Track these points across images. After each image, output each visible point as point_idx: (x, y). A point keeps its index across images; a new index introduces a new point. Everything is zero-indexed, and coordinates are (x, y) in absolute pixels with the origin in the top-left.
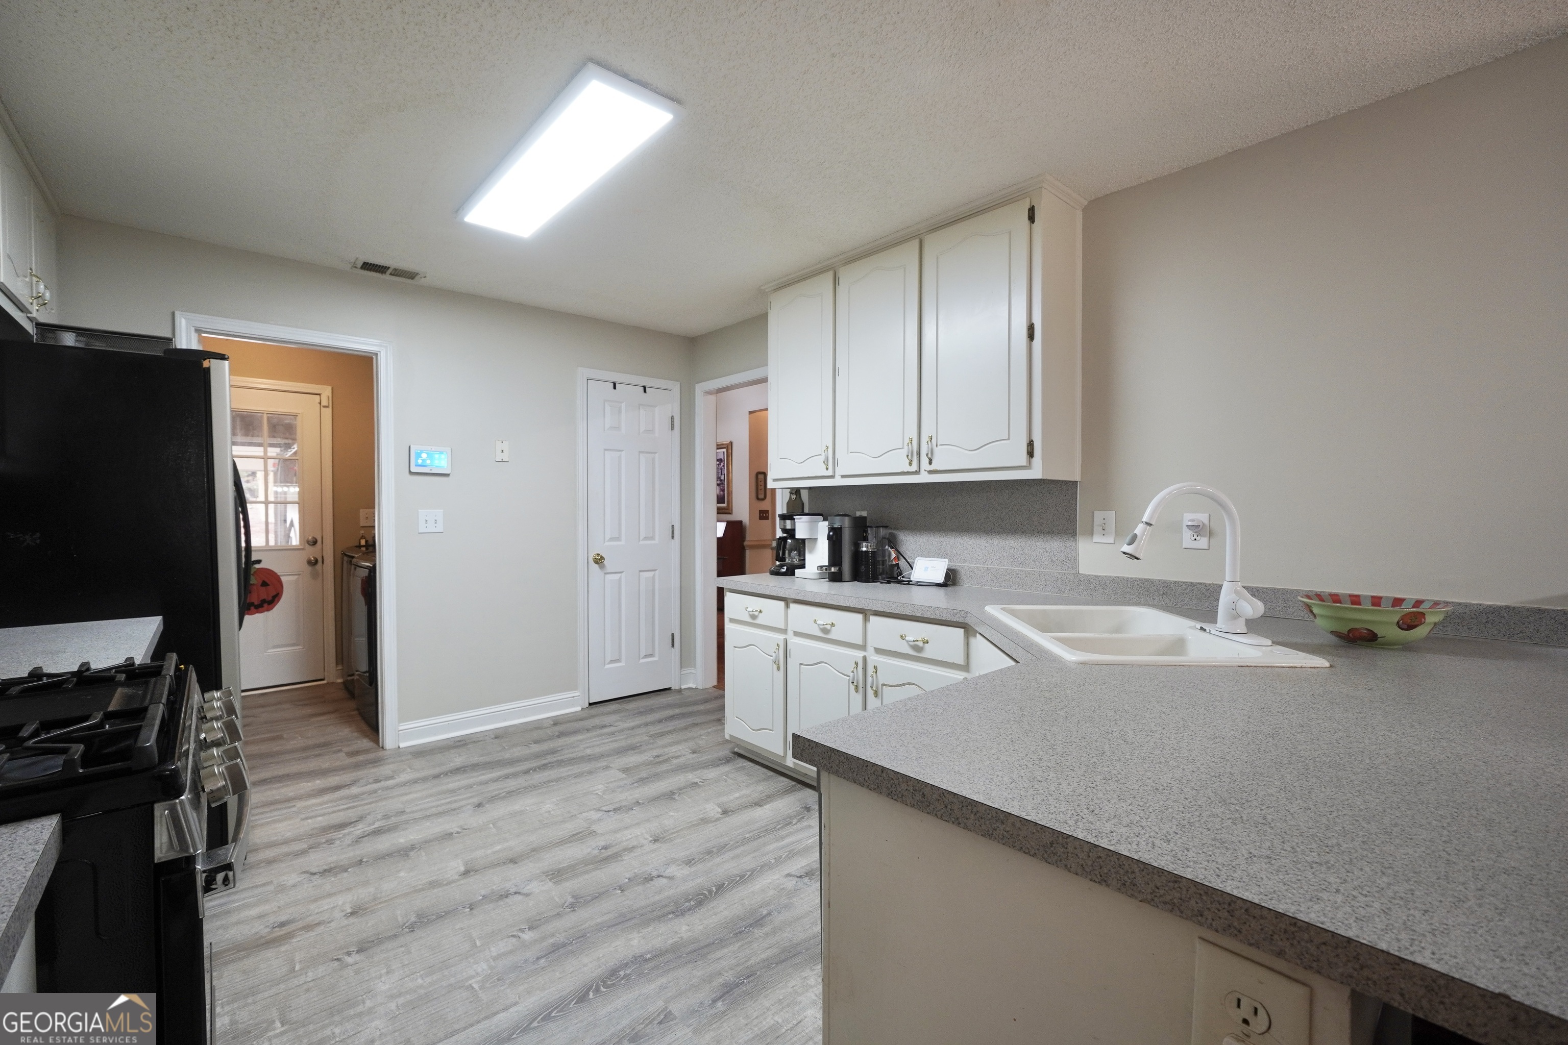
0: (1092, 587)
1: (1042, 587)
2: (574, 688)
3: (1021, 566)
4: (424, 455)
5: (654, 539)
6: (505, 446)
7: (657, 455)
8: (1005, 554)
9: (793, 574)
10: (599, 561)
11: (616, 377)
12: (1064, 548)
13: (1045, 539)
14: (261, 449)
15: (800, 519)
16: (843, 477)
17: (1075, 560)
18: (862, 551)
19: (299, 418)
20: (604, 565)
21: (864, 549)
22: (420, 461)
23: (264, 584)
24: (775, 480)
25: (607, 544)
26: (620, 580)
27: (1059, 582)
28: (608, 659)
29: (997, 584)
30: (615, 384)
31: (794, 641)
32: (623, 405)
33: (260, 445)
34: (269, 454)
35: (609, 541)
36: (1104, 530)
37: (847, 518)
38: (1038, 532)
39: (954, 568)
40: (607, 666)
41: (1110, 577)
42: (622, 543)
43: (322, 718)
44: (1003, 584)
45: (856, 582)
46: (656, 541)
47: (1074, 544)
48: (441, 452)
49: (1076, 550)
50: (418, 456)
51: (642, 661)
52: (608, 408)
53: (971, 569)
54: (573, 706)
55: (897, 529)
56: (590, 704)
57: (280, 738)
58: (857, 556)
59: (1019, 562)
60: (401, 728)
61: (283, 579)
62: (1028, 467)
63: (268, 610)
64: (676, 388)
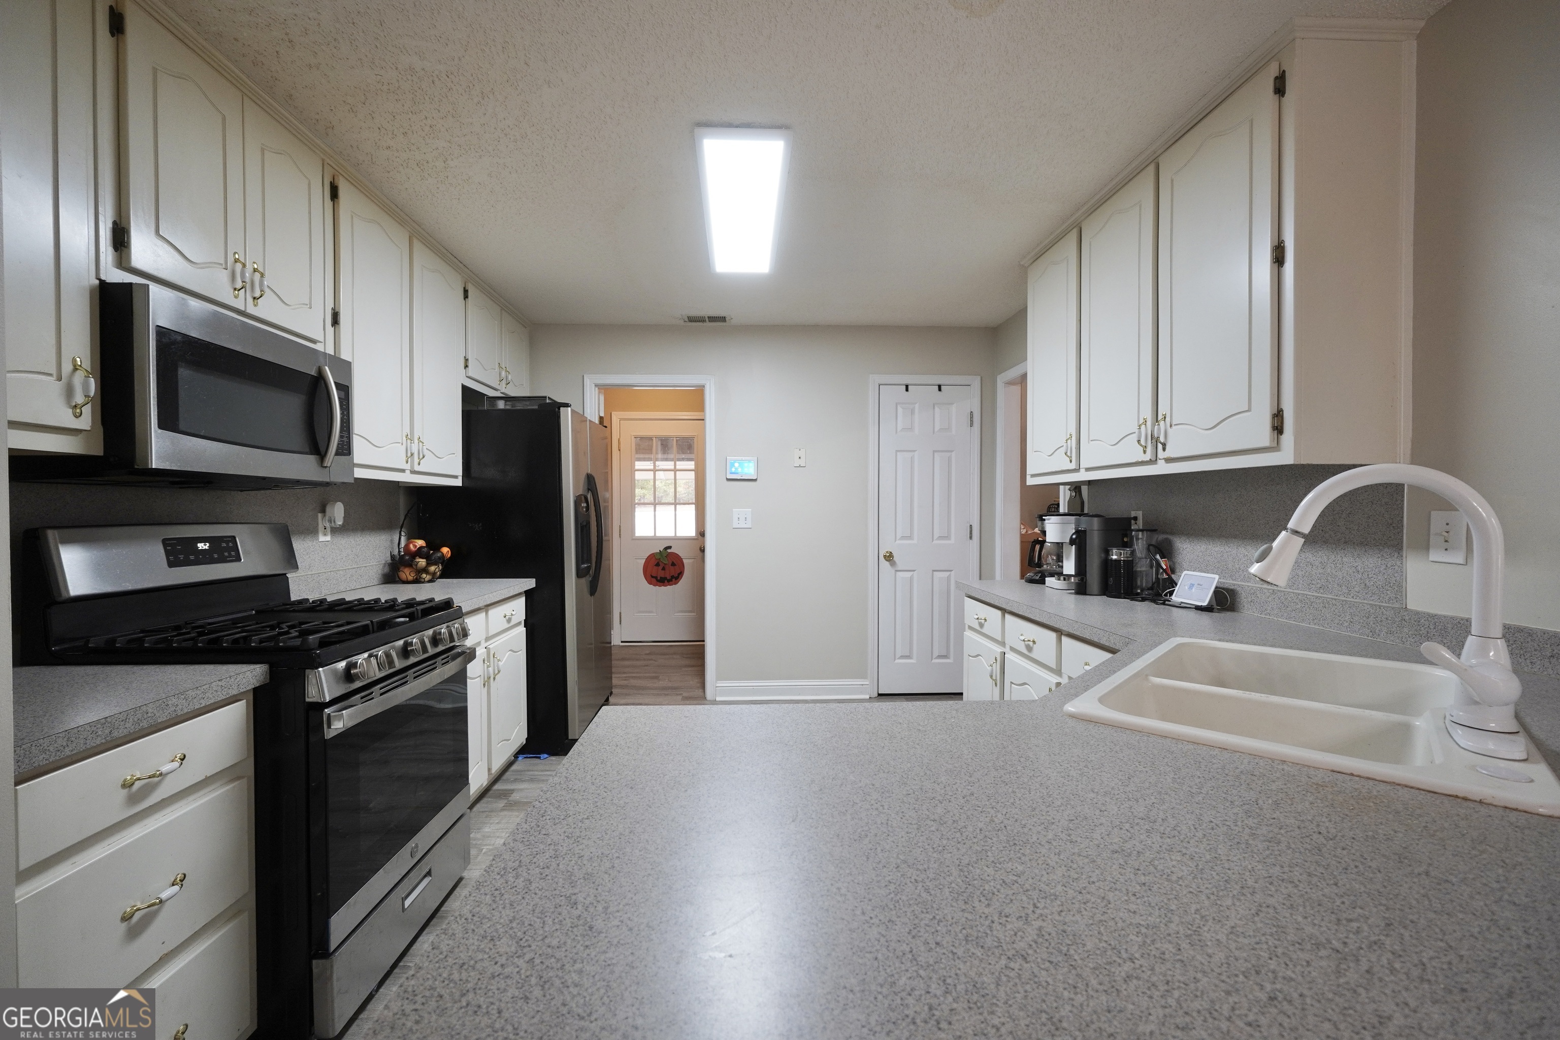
0: (1423, 631)
1: (1346, 624)
2: (864, 676)
3: (1322, 591)
4: (736, 465)
5: (950, 539)
6: (802, 453)
7: (953, 454)
8: (1300, 573)
9: (1043, 582)
10: (889, 557)
11: (907, 379)
12: (1384, 567)
13: (1356, 554)
14: (672, 463)
15: (1049, 519)
16: (1088, 469)
17: (1399, 589)
18: (1112, 560)
19: (695, 439)
20: (895, 562)
21: (1114, 557)
22: (733, 470)
23: (673, 564)
24: (1033, 476)
25: (898, 542)
26: (911, 578)
27: (1370, 619)
28: (899, 654)
29: (1286, 614)
30: (907, 387)
31: (1010, 656)
32: (917, 406)
33: (671, 460)
34: (678, 467)
35: (900, 539)
36: (1446, 541)
37: (1096, 519)
38: (1345, 542)
39: (1232, 587)
40: (897, 661)
41: (1452, 618)
42: (915, 541)
43: (690, 669)
44: (1293, 614)
45: (1105, 597)
46: (952, 541)
47: (1398, 563)
48: (749, 461)
49: (1402, 572)
50: (732, 465)
51: (935, 661)
52: (900, 410)
53: (1252, 591)
54: (861, 693)
55: (1172, 533)
56: (880, 695)
57: (657, 678)
58: (1107, 566)
59: (1319, 586)
60: (718, 685)
61: (685, 561)
62: (1276, 447)
63: (675, 584)
64: (976, 382)
